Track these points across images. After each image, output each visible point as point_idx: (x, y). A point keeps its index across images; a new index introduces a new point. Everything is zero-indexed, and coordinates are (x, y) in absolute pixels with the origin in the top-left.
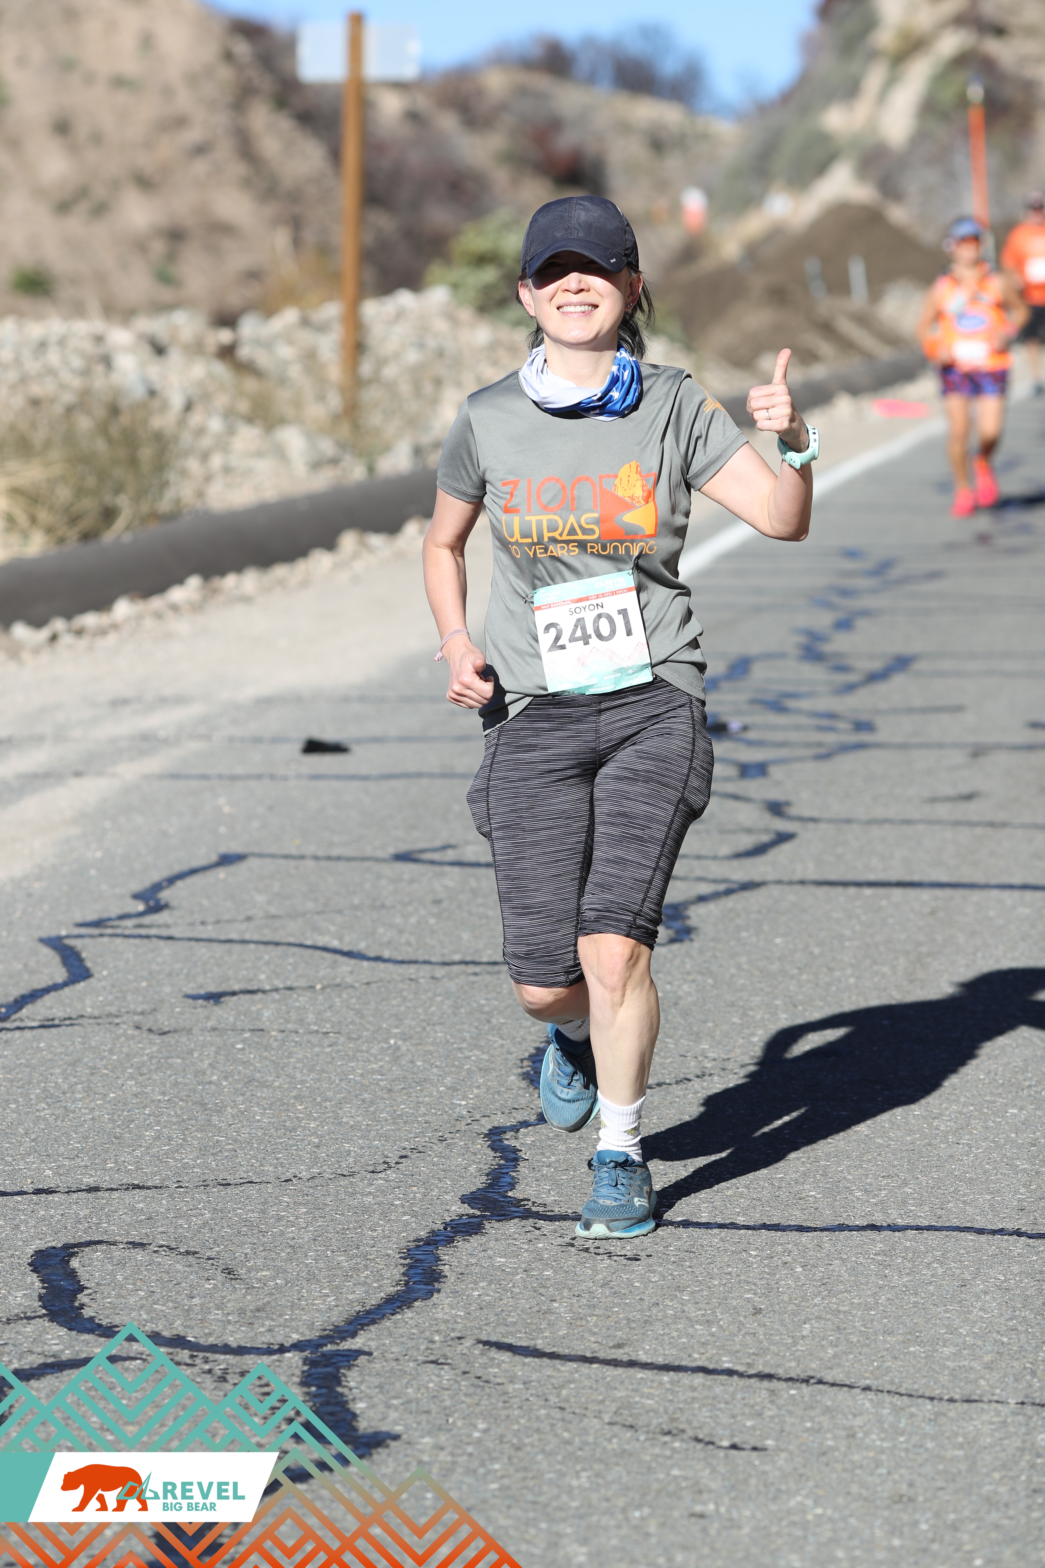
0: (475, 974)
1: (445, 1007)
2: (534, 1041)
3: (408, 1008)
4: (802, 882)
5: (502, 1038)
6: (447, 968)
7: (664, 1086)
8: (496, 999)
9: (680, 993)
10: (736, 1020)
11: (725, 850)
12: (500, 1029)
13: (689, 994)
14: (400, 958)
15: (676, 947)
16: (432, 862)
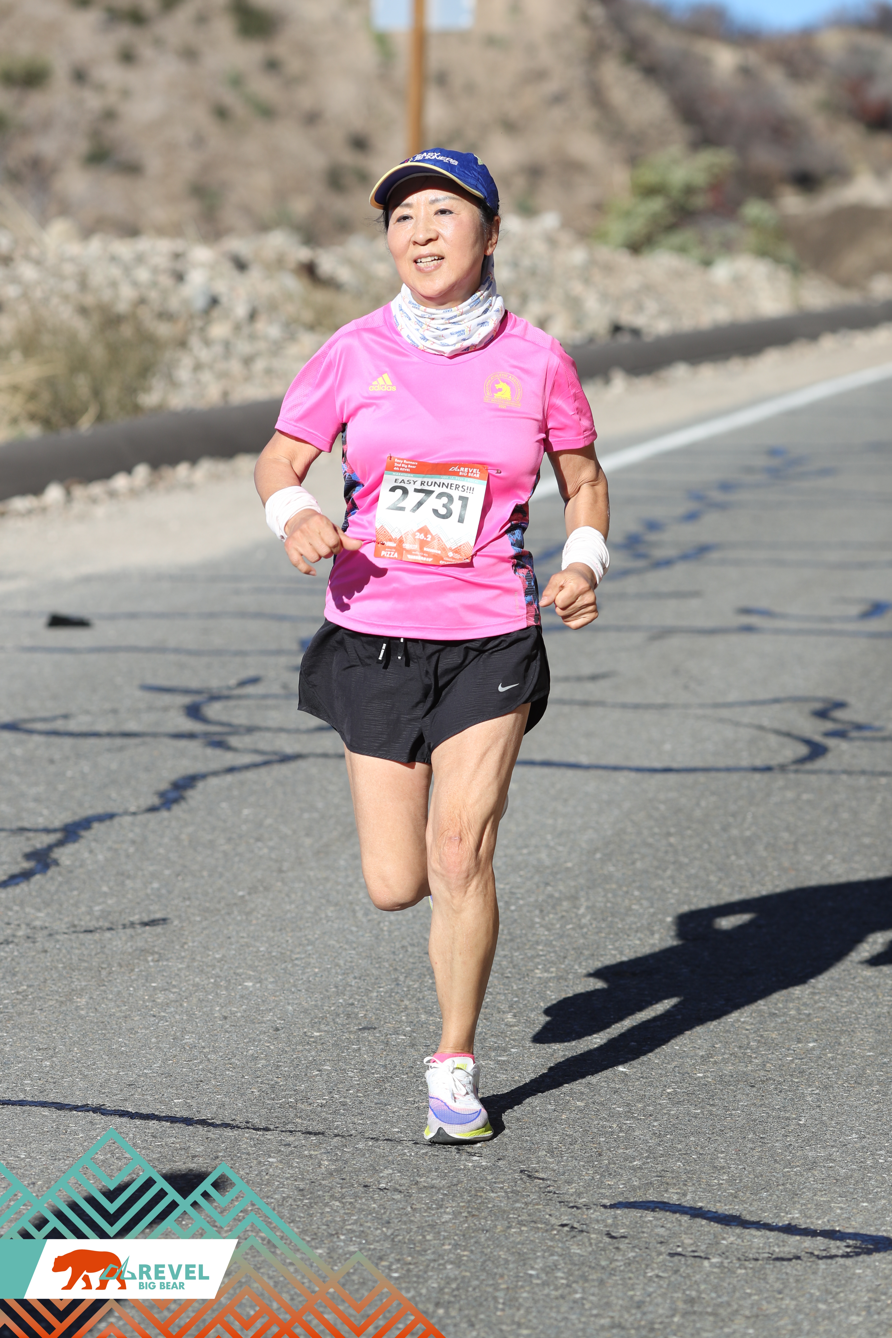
15: (146, 815)
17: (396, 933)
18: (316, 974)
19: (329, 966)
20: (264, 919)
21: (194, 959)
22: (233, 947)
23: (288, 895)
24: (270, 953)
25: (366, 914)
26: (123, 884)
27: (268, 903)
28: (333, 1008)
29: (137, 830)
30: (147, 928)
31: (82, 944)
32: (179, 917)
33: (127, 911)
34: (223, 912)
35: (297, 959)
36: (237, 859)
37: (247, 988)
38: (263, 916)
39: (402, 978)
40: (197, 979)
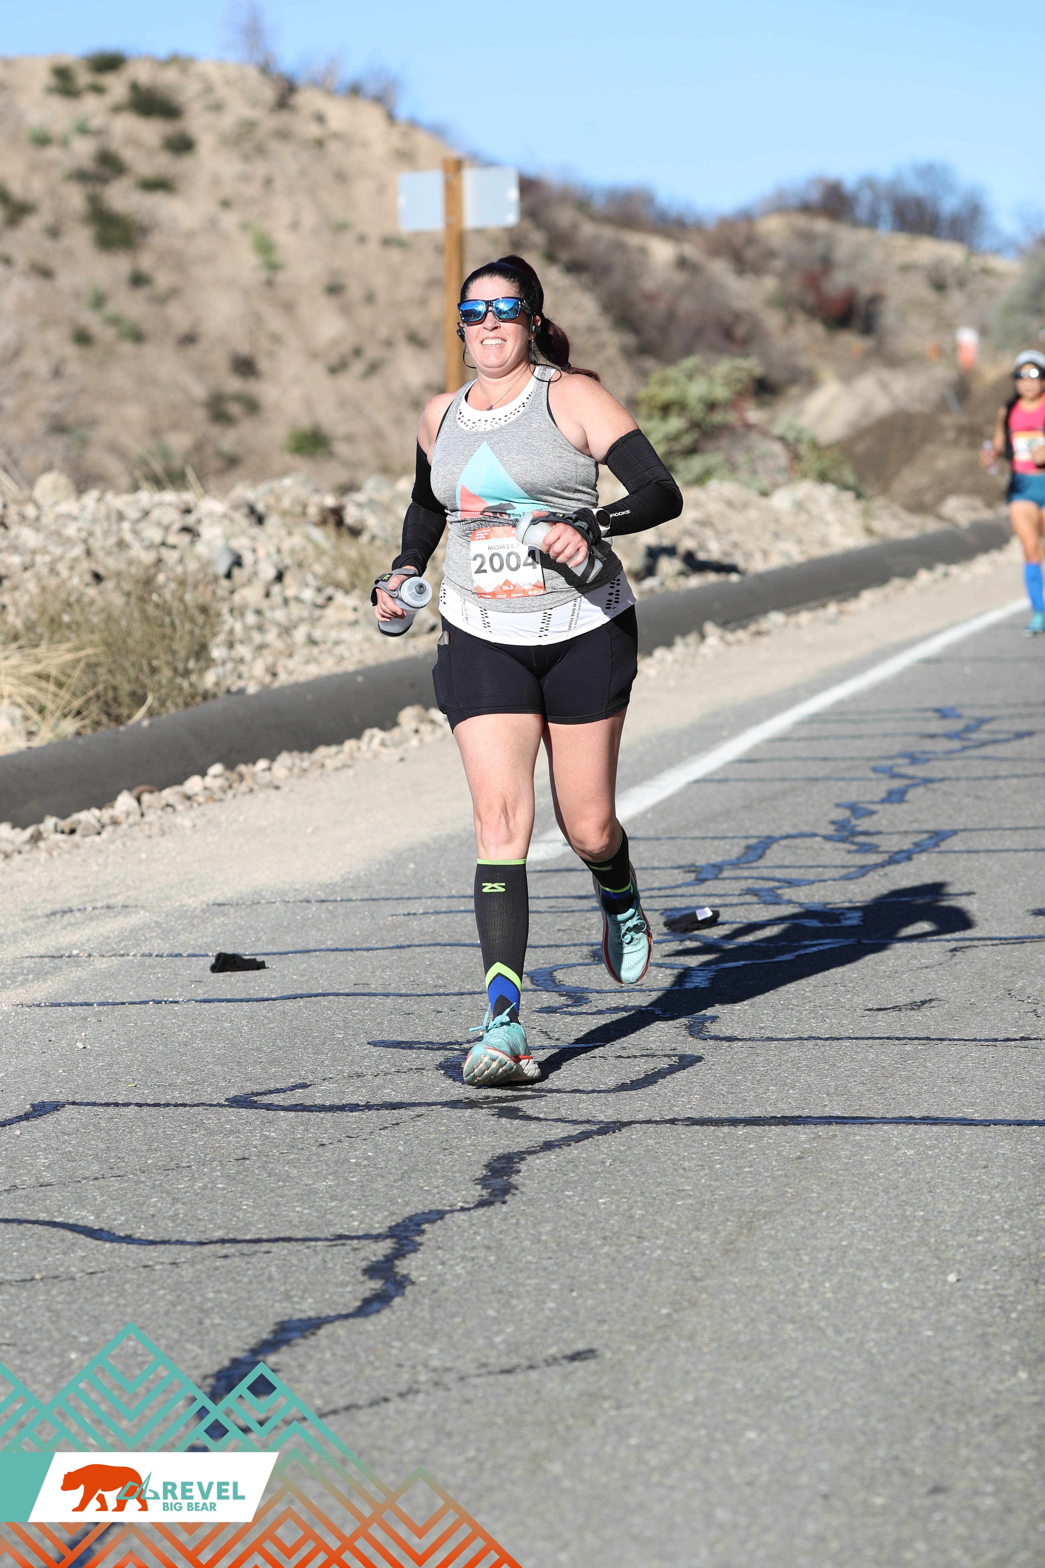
0: (226, 1257)
1: (162, 1303)
2: (237, 1349)
3: (118, 1306)
4: (673, 1121)
5: (201, 1347)
6: (198, 1249)
7: (354, 1411)
8: (229, 1292)
9: (448, 1276)
10: (491, 1313)
11: (612, 1081)
12: (208, 1333)
13: (459, 1276)
14: (151, 1238)
15: (481, 1211)
16: (269, 1107)
17: (892, 1357)
18: (827, 1418)
19: (837, 1406)
20: (714, 1345)
21: (661, 1405)
22: (701, 1384)
23: (724, 1310)
24: (752, 1390)
25: (838, 1332)
26: (507, 1304)
27: (708, 1323)
28: (877, 1464)
29: (482, 1230)
30: (576, 1364)
31: (510, 1390)
32: (607, 1346)
33: (538, 1341)
34: (658, 1337)
35: (790, 1398)
36: (630, 1265)
37: (750, 1441)
38: (712, 1340)
39: (938, 1418)
40: (683, 1432)
